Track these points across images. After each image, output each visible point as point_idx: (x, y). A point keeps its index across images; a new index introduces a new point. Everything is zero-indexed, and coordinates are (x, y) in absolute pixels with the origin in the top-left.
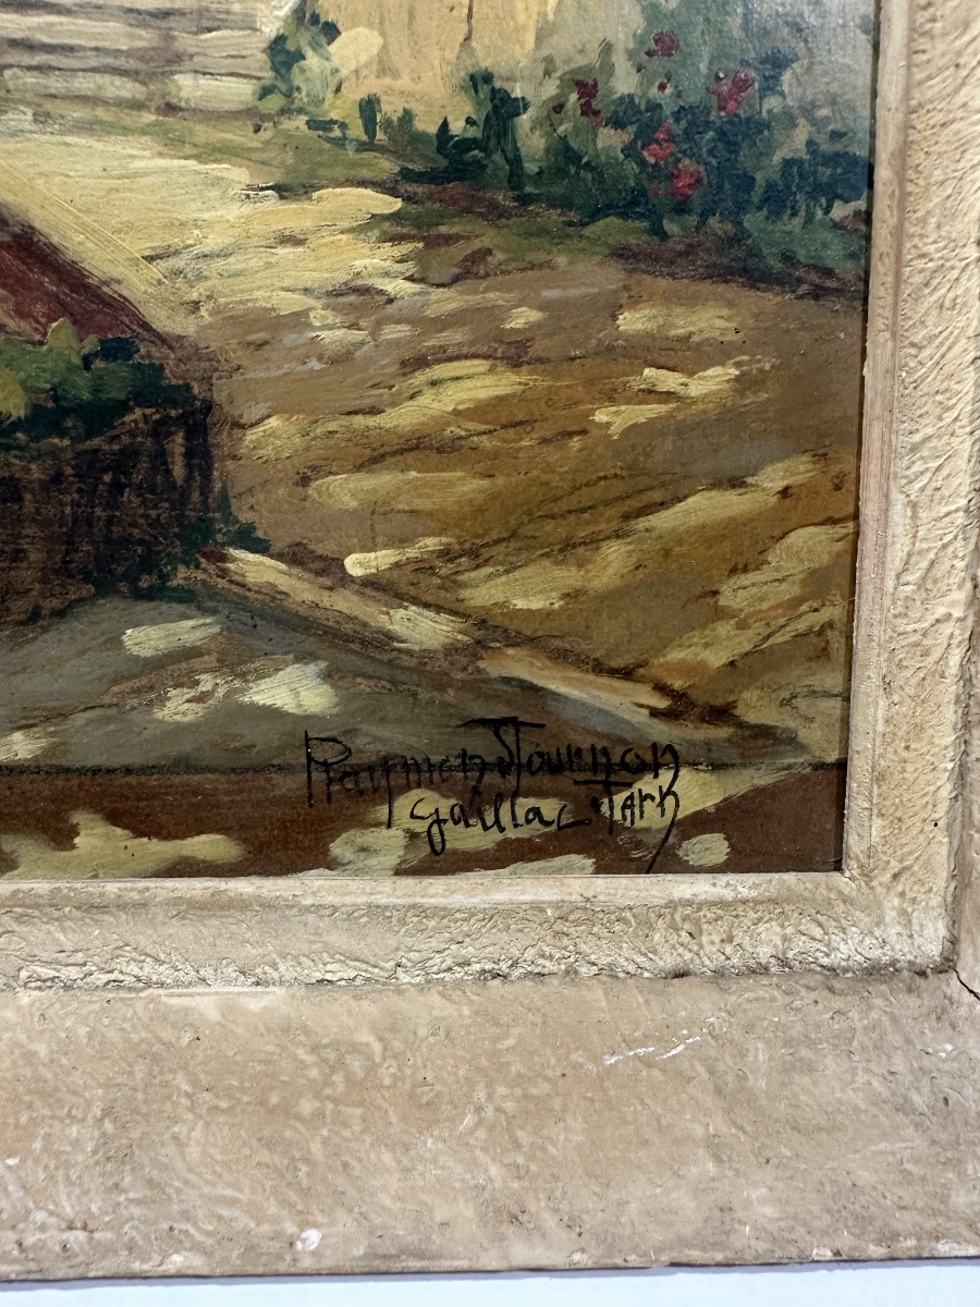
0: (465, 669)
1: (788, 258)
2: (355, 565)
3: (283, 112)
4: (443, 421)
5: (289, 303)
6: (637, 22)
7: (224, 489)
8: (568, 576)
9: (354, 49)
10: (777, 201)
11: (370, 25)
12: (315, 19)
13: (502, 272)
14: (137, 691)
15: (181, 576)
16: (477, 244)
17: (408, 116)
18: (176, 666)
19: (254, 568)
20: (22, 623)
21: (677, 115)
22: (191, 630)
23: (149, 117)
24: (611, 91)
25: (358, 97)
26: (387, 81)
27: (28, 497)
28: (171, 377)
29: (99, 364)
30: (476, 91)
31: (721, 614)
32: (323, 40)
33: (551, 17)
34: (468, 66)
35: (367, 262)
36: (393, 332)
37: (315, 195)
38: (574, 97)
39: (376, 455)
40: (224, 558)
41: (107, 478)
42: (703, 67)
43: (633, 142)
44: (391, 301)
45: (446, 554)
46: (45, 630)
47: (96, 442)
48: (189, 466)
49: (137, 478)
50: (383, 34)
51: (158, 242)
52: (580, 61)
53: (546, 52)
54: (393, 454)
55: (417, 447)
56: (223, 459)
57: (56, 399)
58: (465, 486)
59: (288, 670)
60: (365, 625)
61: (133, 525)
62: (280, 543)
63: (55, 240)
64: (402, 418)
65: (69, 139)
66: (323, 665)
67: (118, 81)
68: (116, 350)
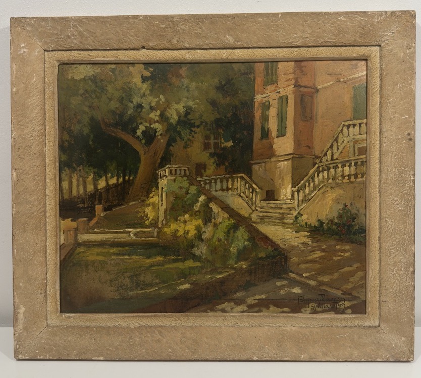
0: (318, 288)
1: (356, 240)
2: (304, 275)
3: (296, 224)
4: (315, 258)
5: (296, 244)
6: (337, 214)
7: (289, 266)
8: (330, 277)
9: (305, 217)
10: (355, 234)
11: (306, 214)
12: (300, 214)
13: (322, 242)
14: (278, 290)
15: (283, 276)
16: (319, 238)
17: (311, 224)
18: (282, 287)
19: (292, 275)
20: (264, 281)
21: (342, 224)
22: (284, 283)
23: (281, 224)
24: (335, 222)
25: (305, 222)
26: (308, 220)
27: (265, 266)
28: (282, 253)
29: (274, 251)
30: (319, 222)
31: (350, 282)
32: (301, 216)
33: (327, 214)
34: (318, 219)
35: (306, 240)
36: (309, 248)
37: (300, 233)
38: (330, 222)
39: (307, 262)
40: (288, 274)
41: (275, 264)
42: (345, 219)
43: (337, 227)
44: (309, 245)
45: (315, 274)
46: (267, 282)
47: (274, 260)
48: (284, 263)
49: (278, 264)
50: (308, 215)
51: (282, 237)
52: (331, 218)
53: (327, 217)
54: (309, 262)
55: (312, 261)
56: (288, 262)
57: (269, 255)
58: (318, 266)
59: (296, 288)
60: (305, 282)
61: (278, 270)
62: (295, 272)
63: (270, 237)
64: (310, 258)
65: (272, 227)
66: (300, 287)
67: (277, 220)
68: (276, 250)
